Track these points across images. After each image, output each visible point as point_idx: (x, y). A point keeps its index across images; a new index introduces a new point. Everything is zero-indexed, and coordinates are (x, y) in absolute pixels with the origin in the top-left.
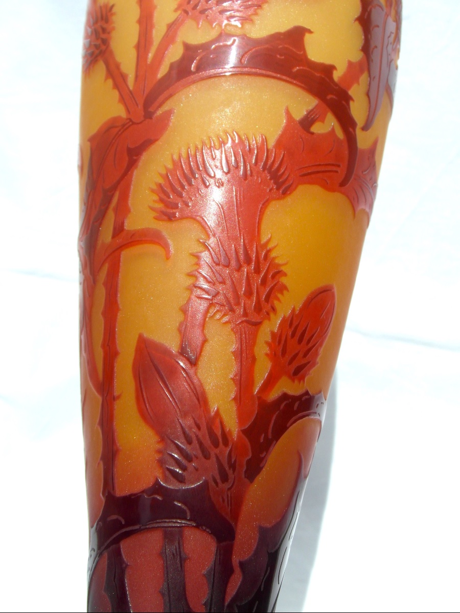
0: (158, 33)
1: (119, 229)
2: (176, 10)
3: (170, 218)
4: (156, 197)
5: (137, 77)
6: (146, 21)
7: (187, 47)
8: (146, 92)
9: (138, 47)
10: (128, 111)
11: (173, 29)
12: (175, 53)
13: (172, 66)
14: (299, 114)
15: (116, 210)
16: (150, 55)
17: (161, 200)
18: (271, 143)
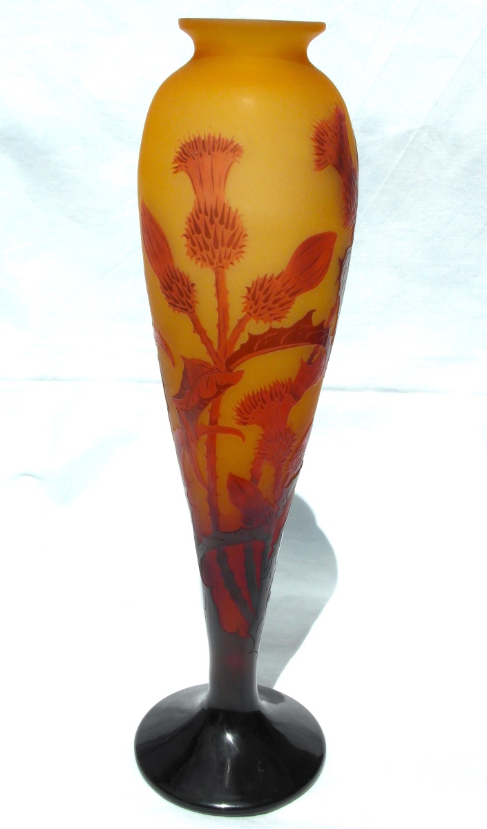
0: (233, 323)
1: (214, 422)
2: (243, 311)
3: (245, 424)
4: (236, 413)
5: (219, 345)
6: (223, 310)
7: (250, 336)
8: (228, 356)
9: (219, 326)
10: (215, 363)
11: (242, 323)
12: (243, 339)
13: (242, 346)
14: (306, 360)
15: (211, 412)
16: (228, 336)
17: (239, 415)
18: (293, 380)
